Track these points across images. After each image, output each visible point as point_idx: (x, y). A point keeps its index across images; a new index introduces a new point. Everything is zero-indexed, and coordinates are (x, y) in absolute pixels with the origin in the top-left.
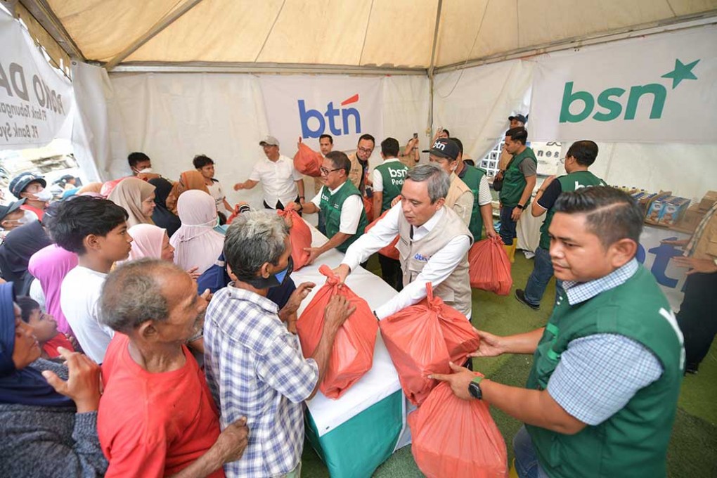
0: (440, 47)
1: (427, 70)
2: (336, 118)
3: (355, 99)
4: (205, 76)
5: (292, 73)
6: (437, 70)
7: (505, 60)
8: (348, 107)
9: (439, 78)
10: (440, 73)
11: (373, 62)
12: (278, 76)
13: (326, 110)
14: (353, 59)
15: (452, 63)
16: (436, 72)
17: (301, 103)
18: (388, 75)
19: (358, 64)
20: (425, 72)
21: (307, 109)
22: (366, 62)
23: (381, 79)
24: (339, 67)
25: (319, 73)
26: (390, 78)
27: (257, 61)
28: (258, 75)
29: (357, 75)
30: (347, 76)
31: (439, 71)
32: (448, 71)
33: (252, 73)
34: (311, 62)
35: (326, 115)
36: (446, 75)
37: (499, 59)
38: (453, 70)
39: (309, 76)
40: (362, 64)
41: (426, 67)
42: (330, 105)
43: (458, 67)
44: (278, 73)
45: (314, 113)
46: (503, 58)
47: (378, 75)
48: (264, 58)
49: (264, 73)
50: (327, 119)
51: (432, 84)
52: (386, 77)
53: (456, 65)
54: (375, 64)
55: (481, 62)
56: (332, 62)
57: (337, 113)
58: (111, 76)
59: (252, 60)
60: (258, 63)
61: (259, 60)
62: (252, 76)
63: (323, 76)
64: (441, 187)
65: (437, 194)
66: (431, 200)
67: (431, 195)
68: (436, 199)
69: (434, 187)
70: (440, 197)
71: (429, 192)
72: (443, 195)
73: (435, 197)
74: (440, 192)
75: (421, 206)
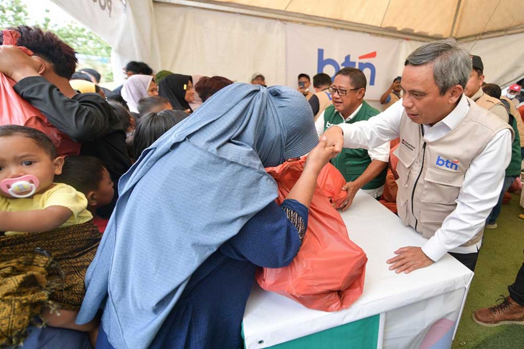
0: (461, 16)
3: (373, 55)
4: (239, 17)
5: (317, 25)
8: (364, 61)
11: (395, 25)
12: (303, 26)
13: (343, 60)
14: (375, 21)
15: (472, 34)
17: (321, 52)
18: (407, 39)
19: (379, 26)
21: (325, 57)
22: (387, 24)
23: (400, 42)
24: (361, 26)
25: (342, 29)
26: (408, 42)
27: (287, 10)
28: (286, 22)
29: (377, 35)
30: (368, 35)
33: (281, 20)
34: (335, 18)
35: (342, 64)
38: (473, 41)
39: (332, 29)
40: (383, 26)
42: (348, 58)
43: (478, 38)
44: (304, 23)
45: (332, 62)
47: (397, 38)
48: (293, 8)
49: (291, 21)
52: (405, 41)
53: (476, 35)
54: (396, 28)
55: (503, 33)
56: (355, 21)
58: (157, 5)
59: (283, 8)
60: (287, 12)
61: (288, 10)
62: (279, 23)
63: (345, 32)
64: (453, 69)
65: (448, 81)
66: (439, 88)
67: (439, 82)
68: (448, 87)
69: (443, 70)
70: (455, 84)
71: (435, 78)
72: (459, 81)
73: (446, 84)
74: (453, 78)
75: (426, 99)
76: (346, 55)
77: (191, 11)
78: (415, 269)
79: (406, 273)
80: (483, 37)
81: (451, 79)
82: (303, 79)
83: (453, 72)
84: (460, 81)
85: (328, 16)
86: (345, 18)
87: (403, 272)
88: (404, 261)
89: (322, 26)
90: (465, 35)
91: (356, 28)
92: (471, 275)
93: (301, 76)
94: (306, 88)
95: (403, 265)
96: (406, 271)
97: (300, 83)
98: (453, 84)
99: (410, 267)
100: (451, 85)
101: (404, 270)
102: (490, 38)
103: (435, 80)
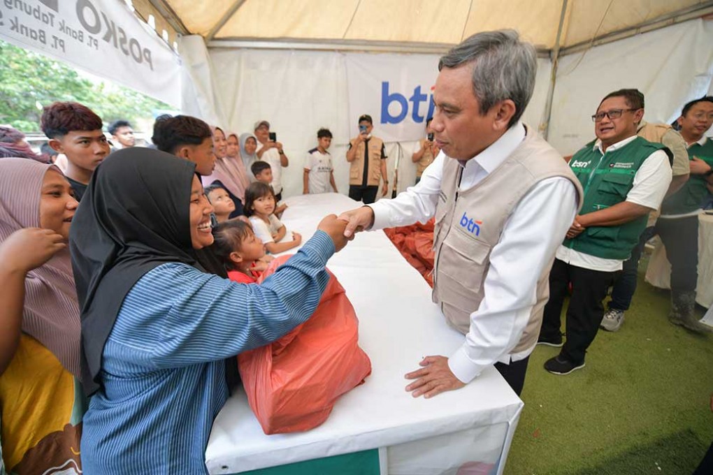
1: (550, 52)
2: (421, 103)
4: (293, 53)
5: (381, 52)
6: (563, 51)
7: (674, 23)
9: (566, 62)
10: (568, 54)
12: (365, 55)
13: (412, 94)
14: (453, 37)
16: (562, 53)
17: (385, 86)
20: (548, 55)
21: (390, 92)
25: (412, 53)
27: (345, 38)
28: (344, 53)
31: (568, 51)
32: (579, 51)
33: (339, 51)
34: (403, 40)
35: (411, 100)
36: (576, 56)
37: (665, 23)
38: (589, 48)
39: (399, 55)
41: (548, 47)
42: (418, 90)
43: (596, 43)
44: (366, 51)
45: (398, 97)
46: (671, 20)
48: (352, 35)
49: (351, 51)
50: (411, 105)
51: (555, 69)
55: (633, 32)
56: (427, 40)
57: (424, 98)
58: (211, 51)
59: (340, 37)
60: (346, 40)
61: (347, 37)
62: (338, 54)
63: (416, 56)
64: (502, 72)
65: (493, 90)
66: (478, 102)
67: (478, 91)
68: (492, 103)
69: (486, 73)
70: (503, 99)
71: (475, 84)
72: (509, 94)
73: (489, 96)
74: (501, 86)
75: (460, 118)
76: (416, 86)
77: (246, 53)
78: (441, 391)
79: (426, 398)
80: (603, 41)
81: (497, 87)
82: (365, 123)
83: (502, 75)
84: (511, 93)
85: (393, 39)
86: (416, 38)
87: (422, 396)
88: (427, 378)
89: (387, 52)
90: (578, 42)
91: (429, 50)
92: (519, 406)
93: (362, 119)
94: (367, 134)
95: (425, 384)
96: (427, 395)
97: (361, 127)
98: (500, 98)
99: (433, 388)
100: (498, 99)
101: (425, 392)
102: (613, 41)
103: (474, 89)
